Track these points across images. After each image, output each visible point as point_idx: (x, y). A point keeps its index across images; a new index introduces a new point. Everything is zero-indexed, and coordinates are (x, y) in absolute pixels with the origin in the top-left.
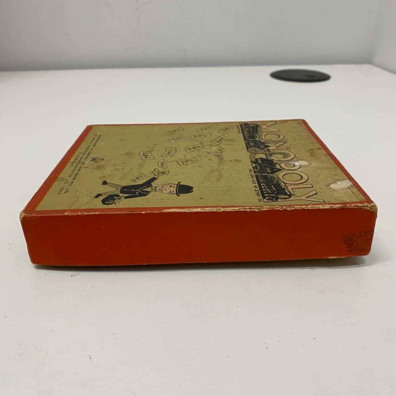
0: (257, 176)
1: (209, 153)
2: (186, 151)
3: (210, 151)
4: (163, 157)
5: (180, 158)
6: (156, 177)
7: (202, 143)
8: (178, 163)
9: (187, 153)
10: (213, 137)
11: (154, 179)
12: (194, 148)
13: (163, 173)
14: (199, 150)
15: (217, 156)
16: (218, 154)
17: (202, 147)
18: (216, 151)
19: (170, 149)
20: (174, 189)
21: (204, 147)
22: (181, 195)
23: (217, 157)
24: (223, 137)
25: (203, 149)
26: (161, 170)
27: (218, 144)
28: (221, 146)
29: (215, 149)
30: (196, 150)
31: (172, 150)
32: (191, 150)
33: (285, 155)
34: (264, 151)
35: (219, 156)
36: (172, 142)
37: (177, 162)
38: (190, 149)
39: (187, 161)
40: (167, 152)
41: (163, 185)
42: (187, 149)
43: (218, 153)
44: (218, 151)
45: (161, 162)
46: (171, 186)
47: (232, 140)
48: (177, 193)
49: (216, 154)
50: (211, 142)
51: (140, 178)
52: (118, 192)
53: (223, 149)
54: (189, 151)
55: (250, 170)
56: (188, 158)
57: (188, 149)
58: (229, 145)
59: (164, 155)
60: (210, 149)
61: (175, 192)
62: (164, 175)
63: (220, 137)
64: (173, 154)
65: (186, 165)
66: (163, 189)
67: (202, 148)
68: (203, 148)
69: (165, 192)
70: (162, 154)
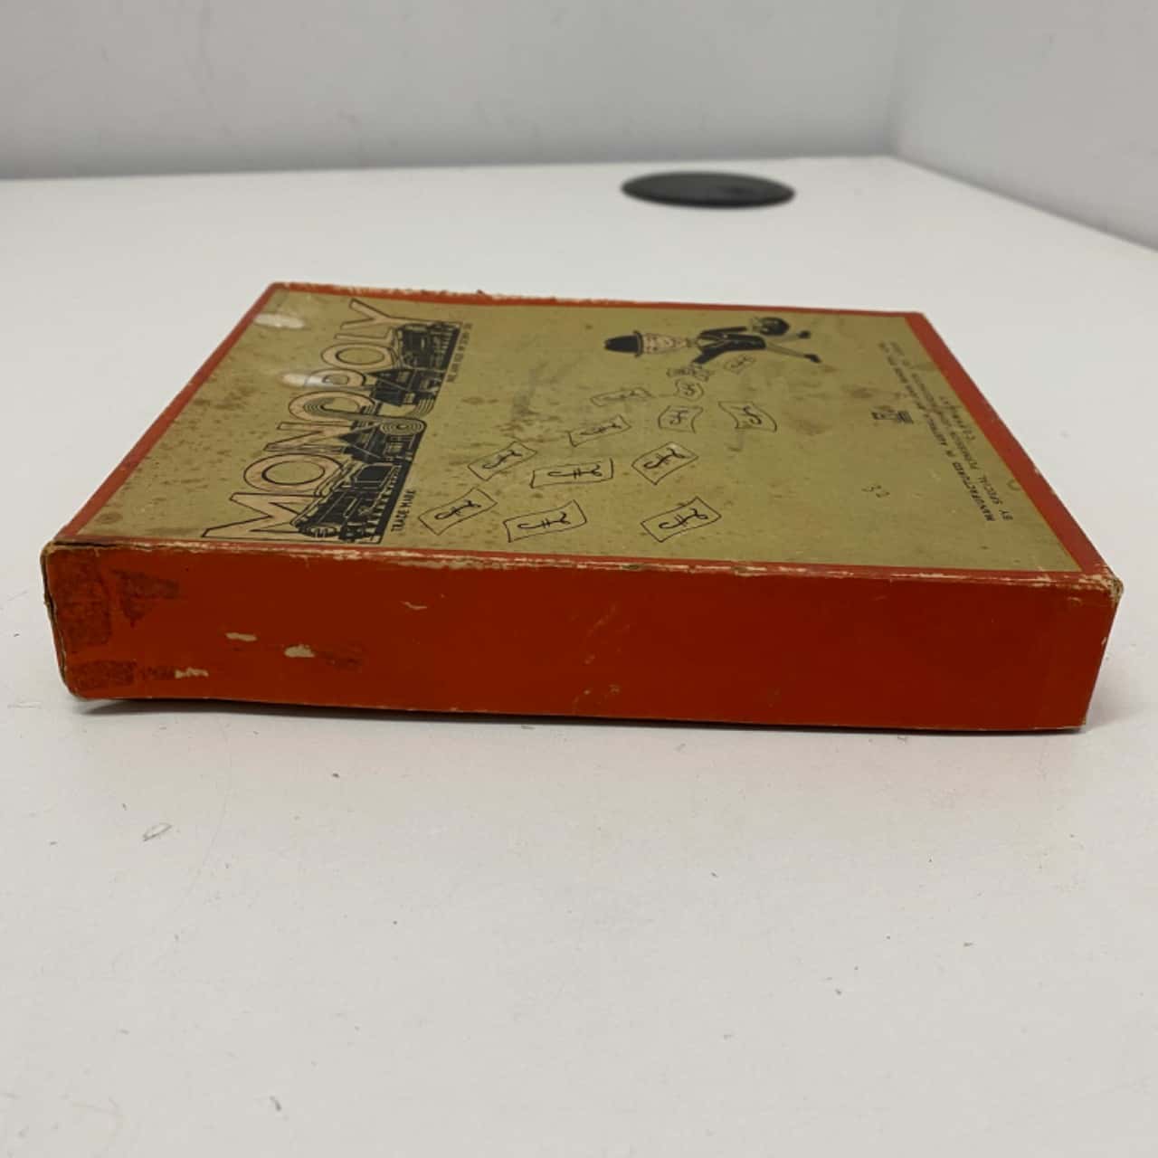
0: (445, 365)
1: (553, 418)
2: (626, 420)
3: (547, 425)
4: (696, 408)
5: (645, 403)
6: (696, 365)
7: (573, 444)
8: (646, 392)
9: (623, 415)
10: (523, 472)
11: (701, 360)
12: (602, 430)
13: (682, 372)
14: (584, 424)
15: (531, 413)
16: (526, 418)
17: (572, 434)
18: (529, 425)
19: (681, 427)
20: (648, 343)
21: (566, 434)
22: (630, 333)
23: (532, 410)
24: (485, 473)
25: (569, 429)
26: (690, 379)
27: (516, 448)
28: (506, 441)
29: (533, 431)
30: (596, 424)
31: (671, 422)
32: (611, 425)
33: (319, 407)
34: (371, 423)
35: (523, 410)
36: (677, 444)
37: (649, 395)
38: (614, 426)
39: (623, 397)
40: (686, 419)
41: (673, 349)
42: (625, 427)
43: (525, 421)
44: (522, 424)
45: (696, 395)
46: (655, 349)
47: (456, 462)
48: (641, 337)
49: (533, 417)
50: (536, 452)
51: (735, 363)
52: (768, 340)
53: (503, 430)
54: (618, 422)
55: (451, 379)
56: (620, 405)
57: (619, 427)
58: (477, 445)
59: (693, 413)
60: (548, 430)
61: (645, 339)
62: (679, 367)
63: (500, 472)
64: (668, 413)
65: (623, 390)
66: (671, 343)
67: (572, 431)
68: (569, 432)
69: (667, 339)
70: (699, 414)
